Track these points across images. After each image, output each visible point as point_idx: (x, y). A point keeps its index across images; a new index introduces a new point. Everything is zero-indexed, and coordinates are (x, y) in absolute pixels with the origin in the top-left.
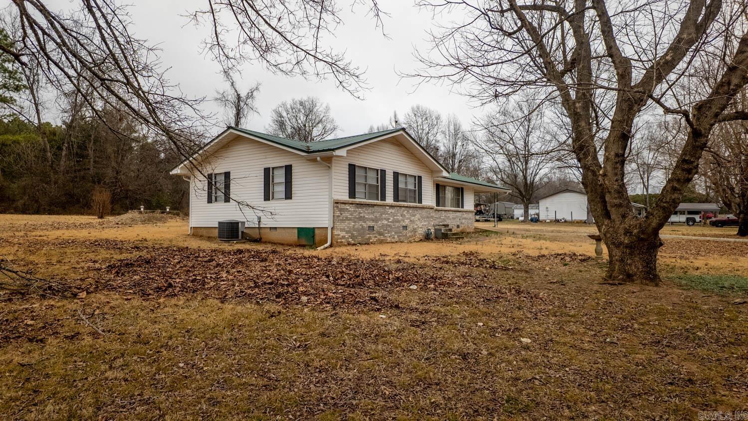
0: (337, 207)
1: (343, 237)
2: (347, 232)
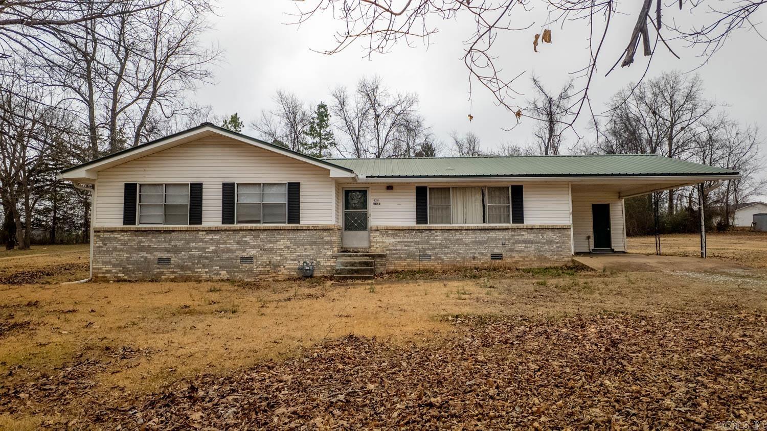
0: (99, 236)
1: (108, 272)
2: (114, 265)
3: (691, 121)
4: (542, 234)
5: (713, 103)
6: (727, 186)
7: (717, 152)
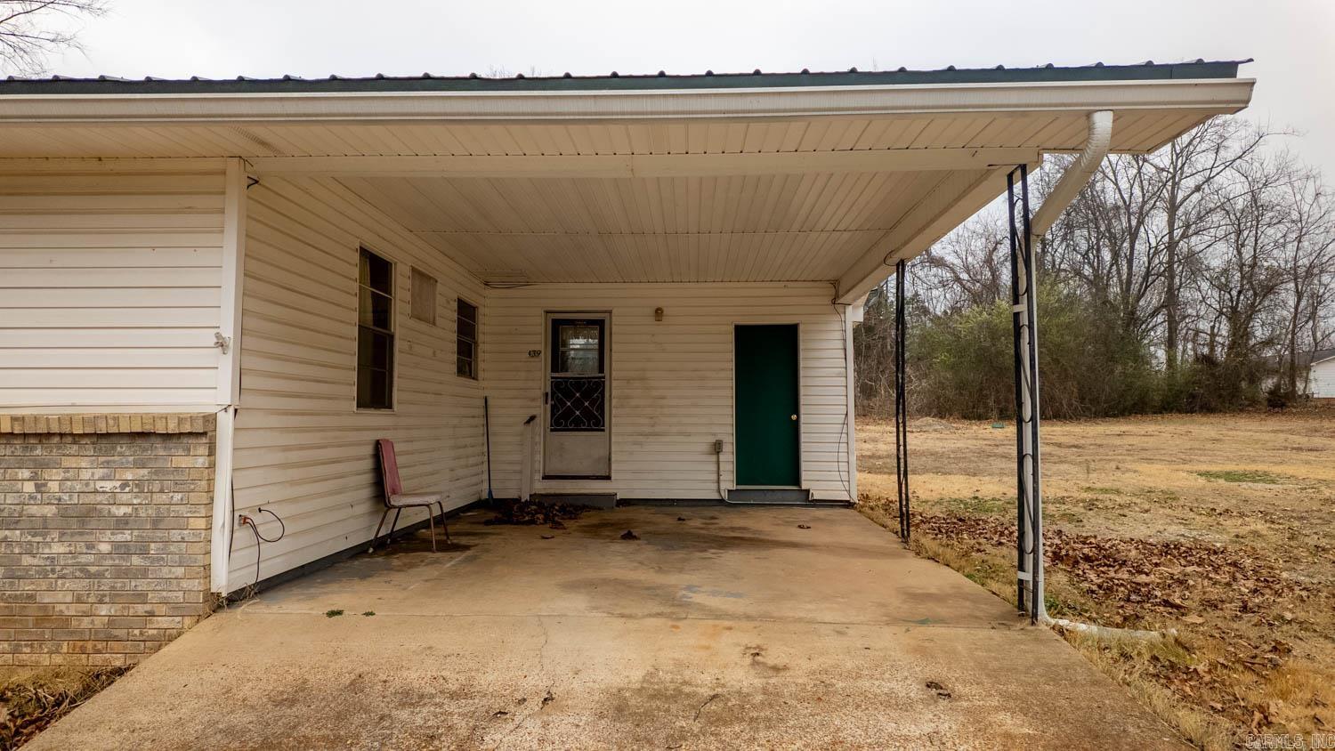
3: (1215, 171)
4: (42, 465)
5: (1264, 130)
6: (1292, 310)
7: (1270, 231)
